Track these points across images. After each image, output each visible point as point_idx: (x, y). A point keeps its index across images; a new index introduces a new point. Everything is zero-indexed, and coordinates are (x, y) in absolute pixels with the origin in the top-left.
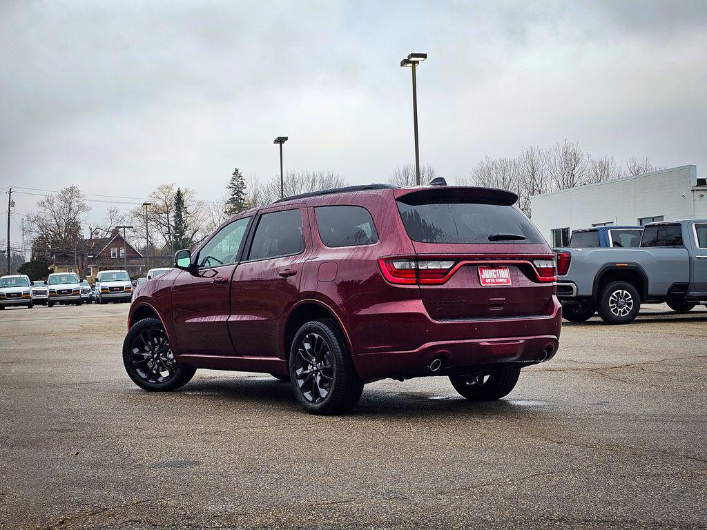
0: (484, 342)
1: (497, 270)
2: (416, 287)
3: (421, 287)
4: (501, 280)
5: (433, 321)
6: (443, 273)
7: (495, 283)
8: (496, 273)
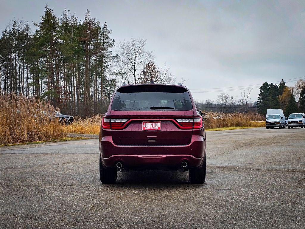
0: (140, 156)
1: (153, 123)
2: (110, 130)
3: (112, 130)
4: (154, 128)
5: (115, 145)
6: (122, 124)
7: (151, 129)
8: (152, 125)
